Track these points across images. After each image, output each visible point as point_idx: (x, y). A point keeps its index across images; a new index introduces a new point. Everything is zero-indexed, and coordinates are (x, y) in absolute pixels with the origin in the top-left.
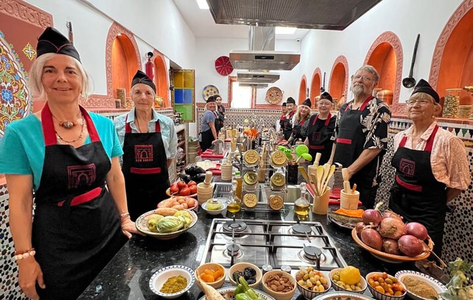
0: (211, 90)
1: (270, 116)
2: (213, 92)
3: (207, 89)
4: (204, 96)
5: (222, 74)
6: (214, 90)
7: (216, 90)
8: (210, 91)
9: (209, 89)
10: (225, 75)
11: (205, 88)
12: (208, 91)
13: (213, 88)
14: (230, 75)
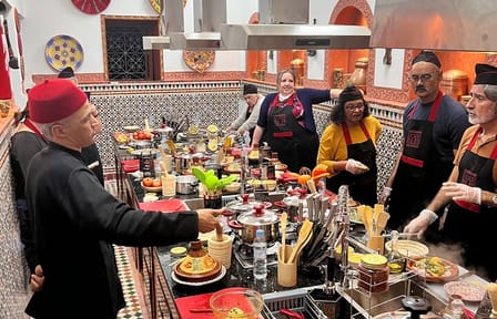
0: (65, 45)
1: (193, 94)
2: (68, 49)
3: (56, 44)
4: (48, 60)
5: (85, 11)
6: (71, 44)
7: (75, 47)
8: (62, 49)
9: (59, 43)
10: (93, 12)
11: (51, 42)
12: (57, 48)
13: (68, 42)
14: (103, 13)
